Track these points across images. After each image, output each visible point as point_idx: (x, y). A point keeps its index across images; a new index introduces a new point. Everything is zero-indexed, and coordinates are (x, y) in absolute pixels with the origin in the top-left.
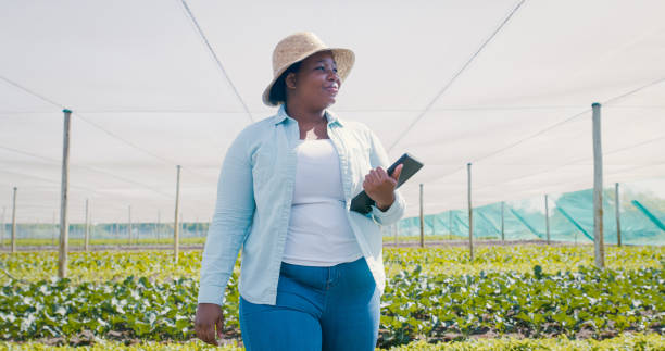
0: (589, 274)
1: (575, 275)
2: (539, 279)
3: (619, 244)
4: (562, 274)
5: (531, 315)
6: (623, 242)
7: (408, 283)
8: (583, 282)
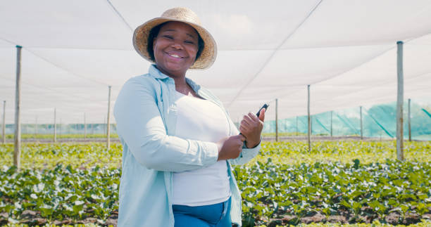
0: (393, 165)
1: (383, 166)
2: (357, 169)
3: (410, 140)
4: (374, 165)
5: (351, 201)
6: (413, 138)
7: (261, 171)
8: (389, 171)
